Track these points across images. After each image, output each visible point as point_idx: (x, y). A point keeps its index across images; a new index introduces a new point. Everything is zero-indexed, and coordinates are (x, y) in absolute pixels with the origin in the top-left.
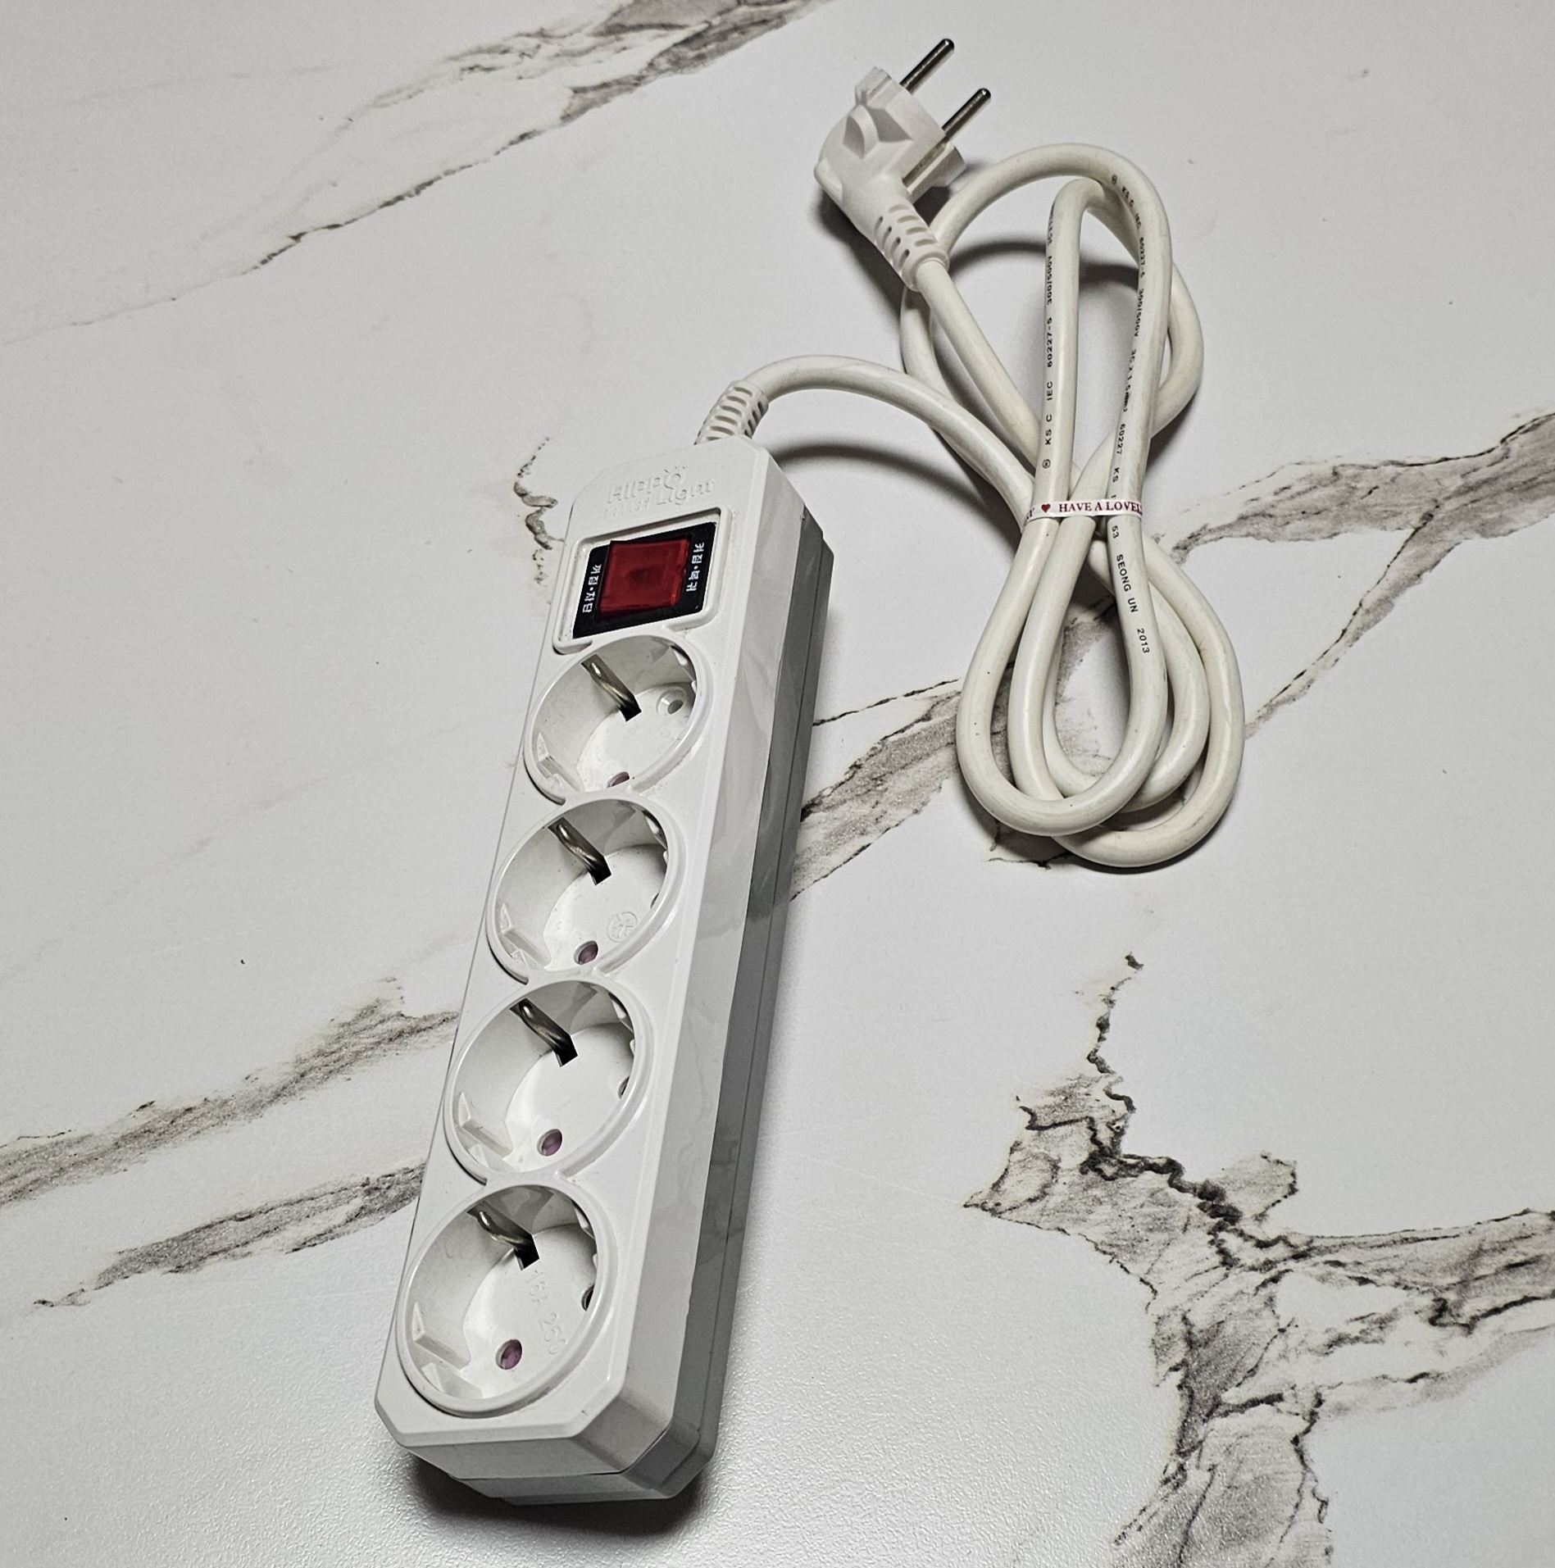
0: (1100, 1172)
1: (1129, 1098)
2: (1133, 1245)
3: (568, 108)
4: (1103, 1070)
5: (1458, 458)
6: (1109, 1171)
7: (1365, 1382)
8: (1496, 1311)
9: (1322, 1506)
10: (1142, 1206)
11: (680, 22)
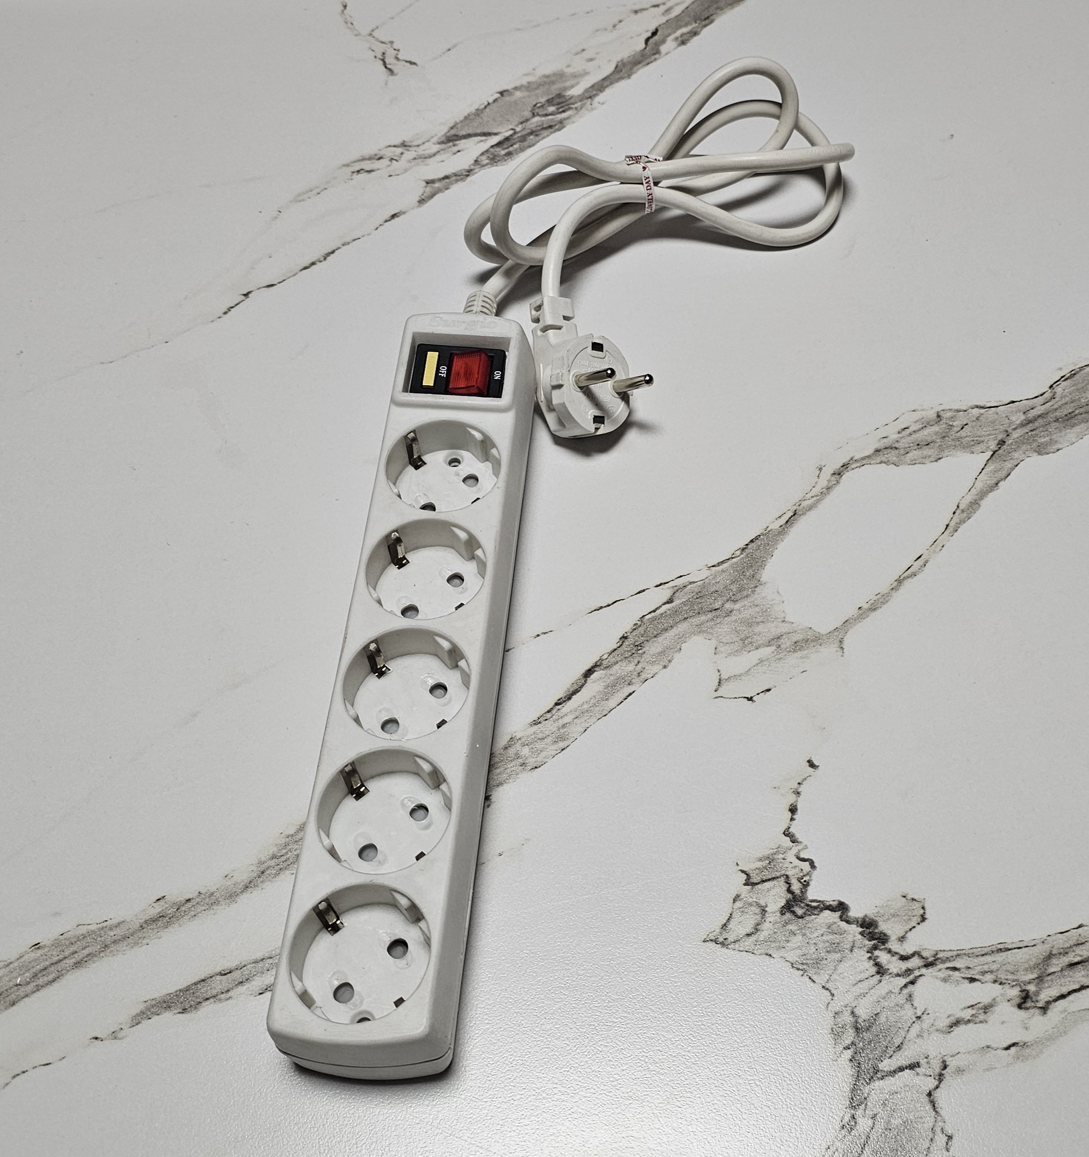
0: (793, 913)
1: (811, 860)
2: (817, 963)
3: (423, 195)
4: (794, 841)
5: (1021, 401)
6: (800, 912)
7: (975, 1051)
8: (1063, 997)
9: (948, 1140)
10: (822, 936)
11: (495, 131)
